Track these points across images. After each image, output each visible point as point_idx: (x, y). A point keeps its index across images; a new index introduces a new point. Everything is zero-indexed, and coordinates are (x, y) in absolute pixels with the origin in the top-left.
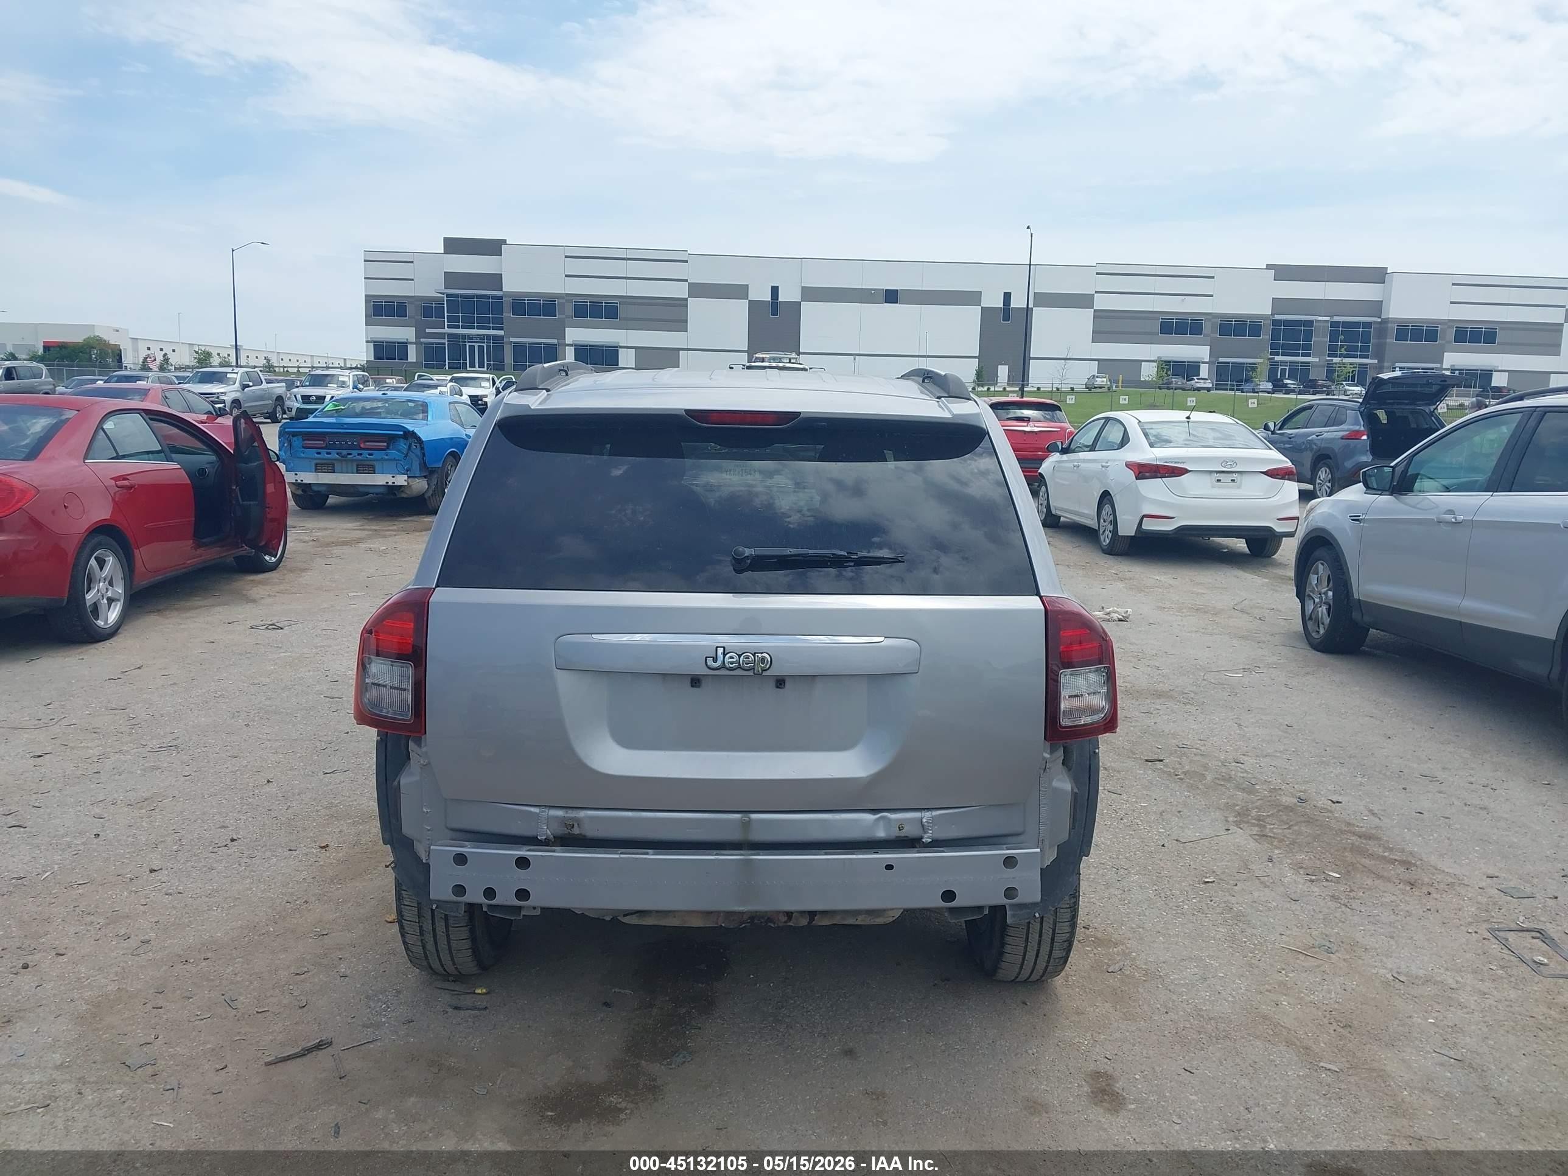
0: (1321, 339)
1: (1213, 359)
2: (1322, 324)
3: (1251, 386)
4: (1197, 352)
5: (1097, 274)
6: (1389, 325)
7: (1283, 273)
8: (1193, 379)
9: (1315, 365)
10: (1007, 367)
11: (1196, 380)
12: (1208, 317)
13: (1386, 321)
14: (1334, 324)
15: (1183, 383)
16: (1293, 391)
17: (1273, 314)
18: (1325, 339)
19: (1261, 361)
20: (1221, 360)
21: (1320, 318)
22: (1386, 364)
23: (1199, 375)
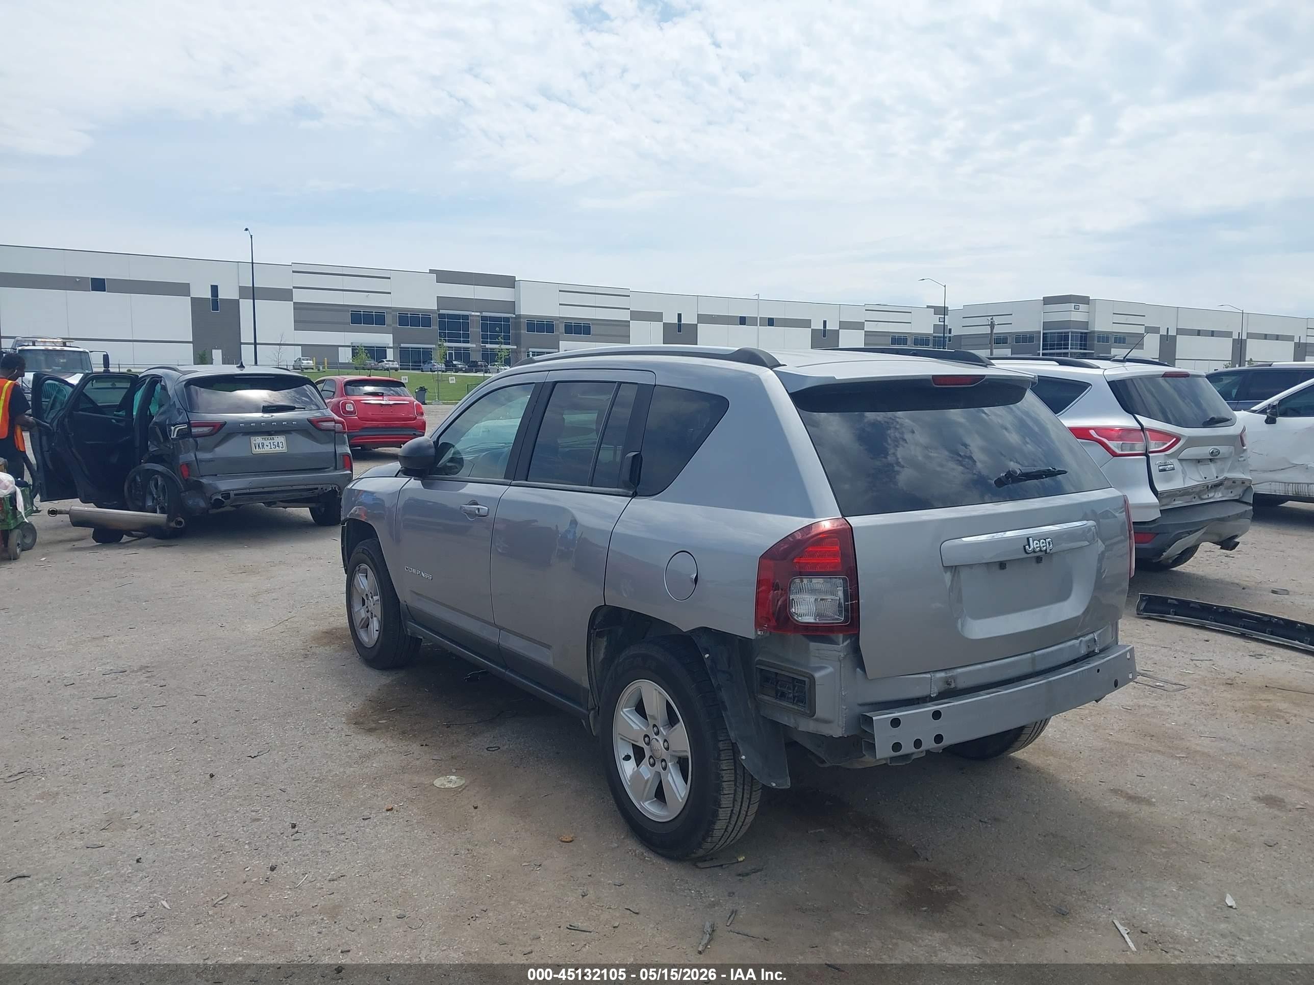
0: (475, 330)
1: (396, 345)
2: (475, 318)
3: (430, 366)
4: (384, 339)
5: (293, 272)
6: (522, 320)
7: (444, 277)
8: (383, 361)
9: (474, 350)
10: (221, 351)
11: (386, 362)
12: (388, 310)
13: (519, 317)
14: (484, 318)
15: (375, 365)
16: (461, 370)
17: (438, 310)
18: (478, 330)
19: (434, 346)
20: (402, 345)
21: (473, 313)
22: (522, 349)
23: (386, 358)
